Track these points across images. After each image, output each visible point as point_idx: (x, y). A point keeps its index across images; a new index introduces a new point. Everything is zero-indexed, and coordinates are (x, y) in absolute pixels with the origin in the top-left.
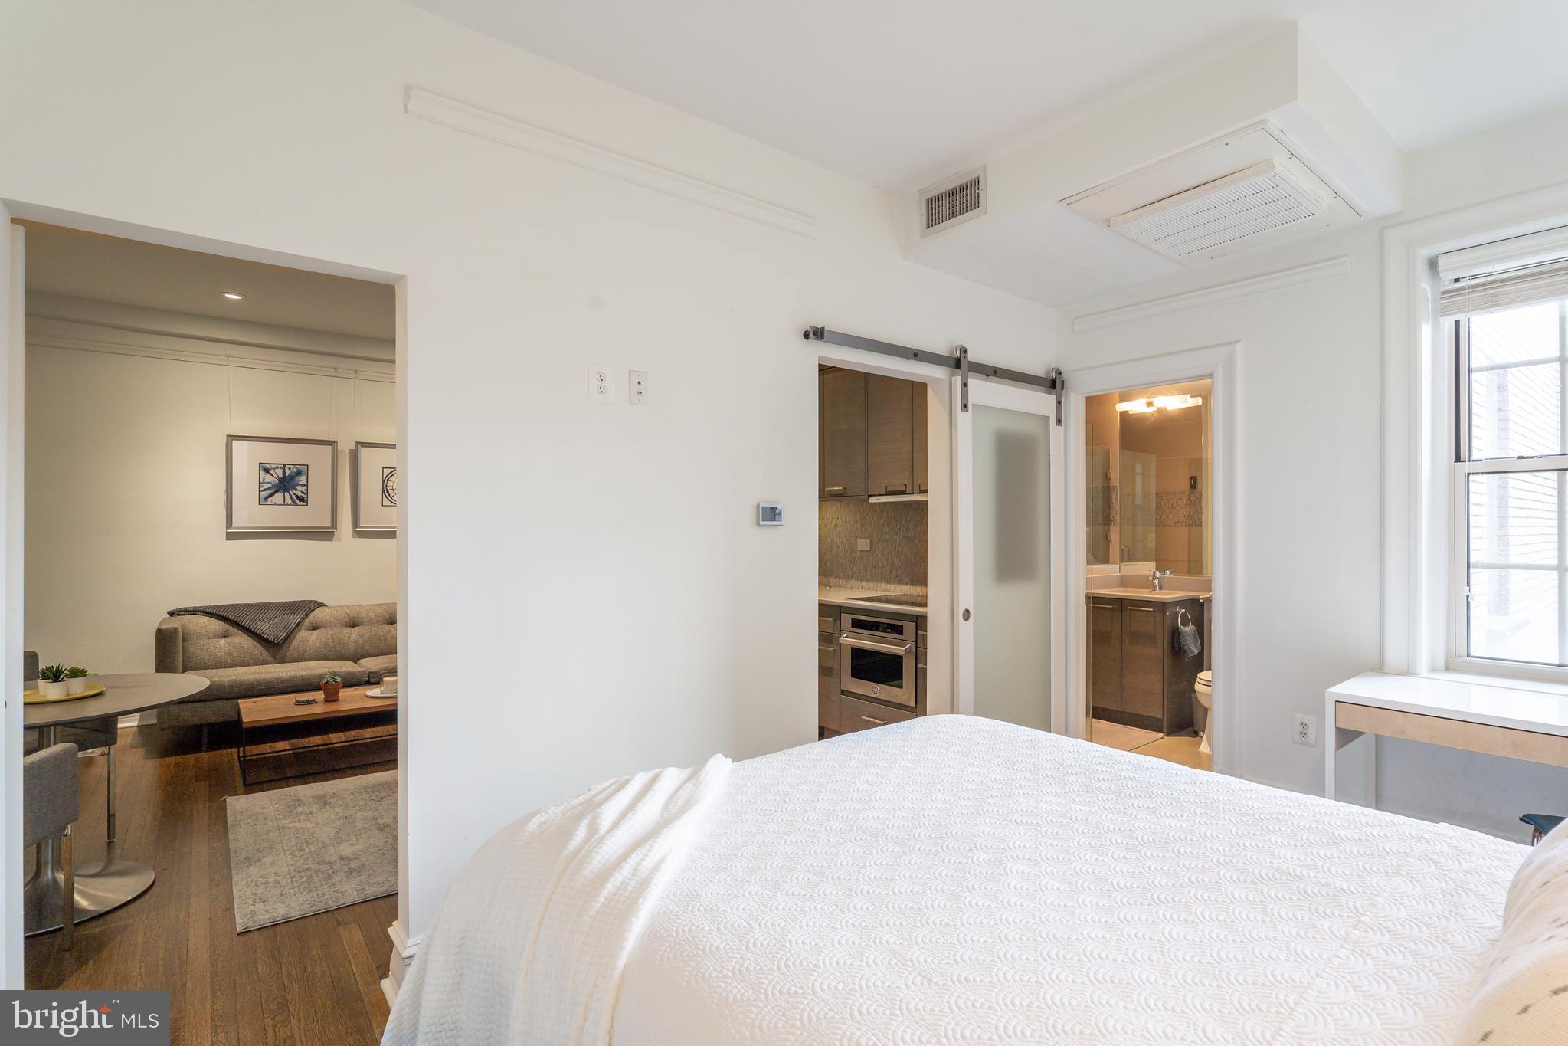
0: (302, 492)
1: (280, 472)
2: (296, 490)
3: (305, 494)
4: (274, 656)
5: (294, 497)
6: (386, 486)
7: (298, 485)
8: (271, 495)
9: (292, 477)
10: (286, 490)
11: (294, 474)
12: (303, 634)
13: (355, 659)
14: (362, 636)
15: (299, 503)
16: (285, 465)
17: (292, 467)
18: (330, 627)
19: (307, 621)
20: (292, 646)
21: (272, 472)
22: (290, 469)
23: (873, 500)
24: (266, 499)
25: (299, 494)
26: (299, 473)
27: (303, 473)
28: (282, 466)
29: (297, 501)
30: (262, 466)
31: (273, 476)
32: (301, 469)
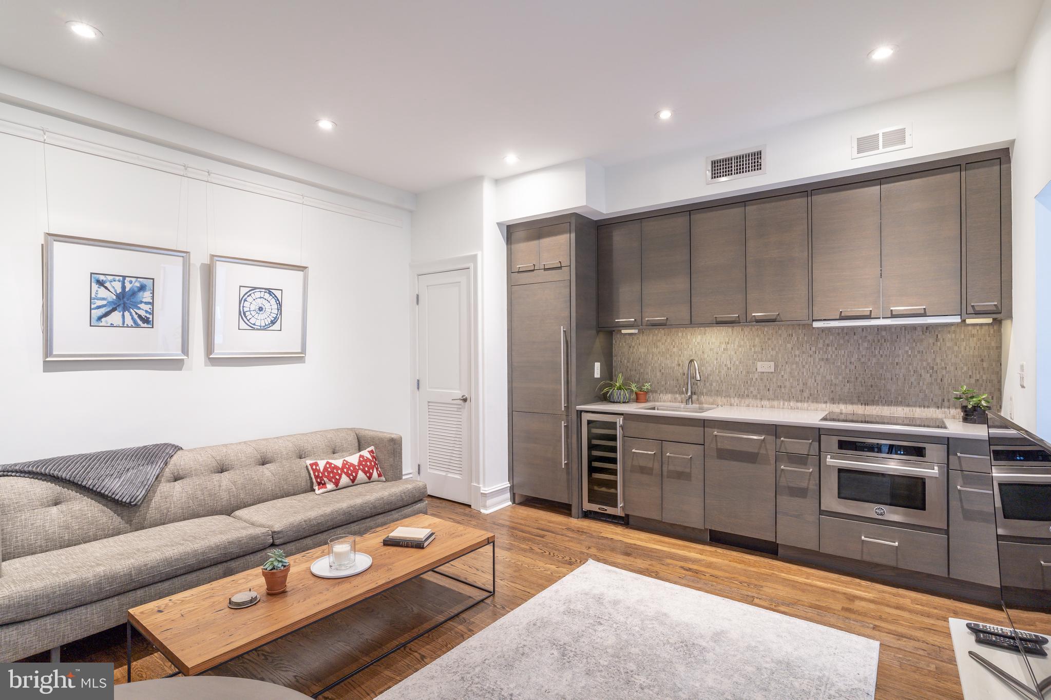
0: (146, 312)
1: (118, 286)
2: (139, 308)
3: (150, 313)
4: (129, 522)
5: (136, 317)
6: (243, 307)
7: (141, 302)
8: (106, 314)
9: (133, 293)
10: (125, 308)
11: (136, 289)
12: (164, 487)
13: (228, 511)
14: (234, 483)
15: (143, 325)
16: (124, 277)
17: (134, 280)
18: (196, 475)
19: (168, 472)
20: (153, 504)
21: (107, 285)
22: (131, 282)
23: (816, 325)
24: (100, 318)
25: (142, 313)
26: (142, 288)
27: (147, 288)
28: (121, 278)
29: (140, 322)
30: (95, 278)
31: (109, 290)
32: (145, 283)
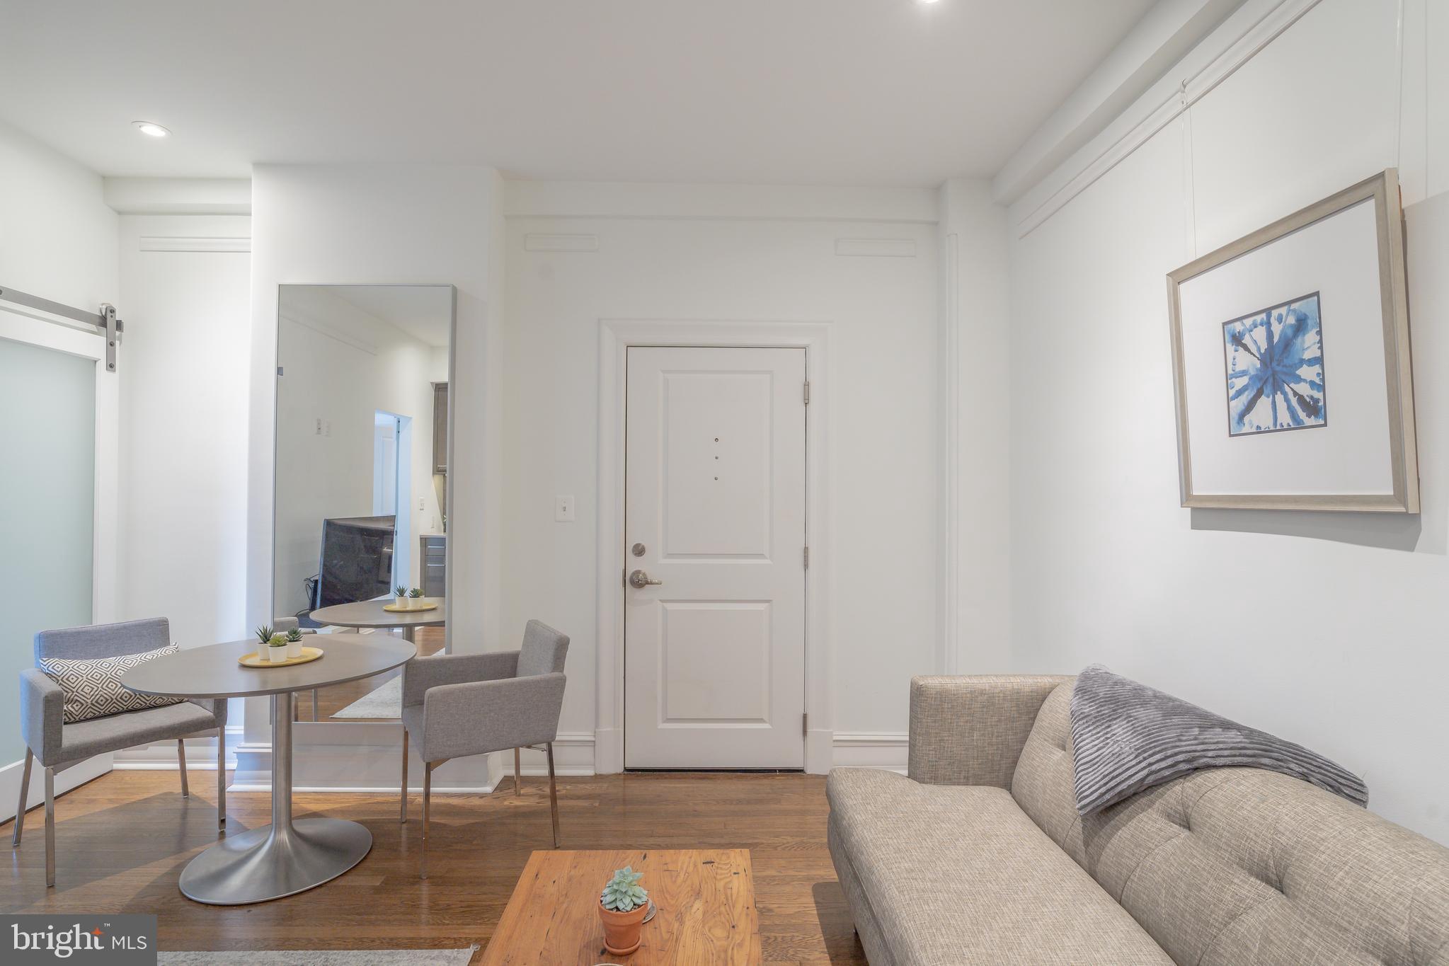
0: (1312, 384)
1: (1260, 334)
2: (1299, 380)
3: (1317, 388)
5: (1294, 401)
7: (1302, 362)
8: (1250, 407)
9: (1287, 343)
10: (1277, 387)
11: (1291, 333)
15: (1308, 421)
16: (1268, 311)
17: (1283, 310)
19: (1178, 788)
21: (1246, 339)
22: (1280, 319)
24: (1241, 418)
25: (1304, 389)
26: (1301, 325)
27: (1309, 322)
28: (1264, 316)
29: (1302, 415)
30: (1229, 332)
31: (1252, 354)
32: (1303, 311)
